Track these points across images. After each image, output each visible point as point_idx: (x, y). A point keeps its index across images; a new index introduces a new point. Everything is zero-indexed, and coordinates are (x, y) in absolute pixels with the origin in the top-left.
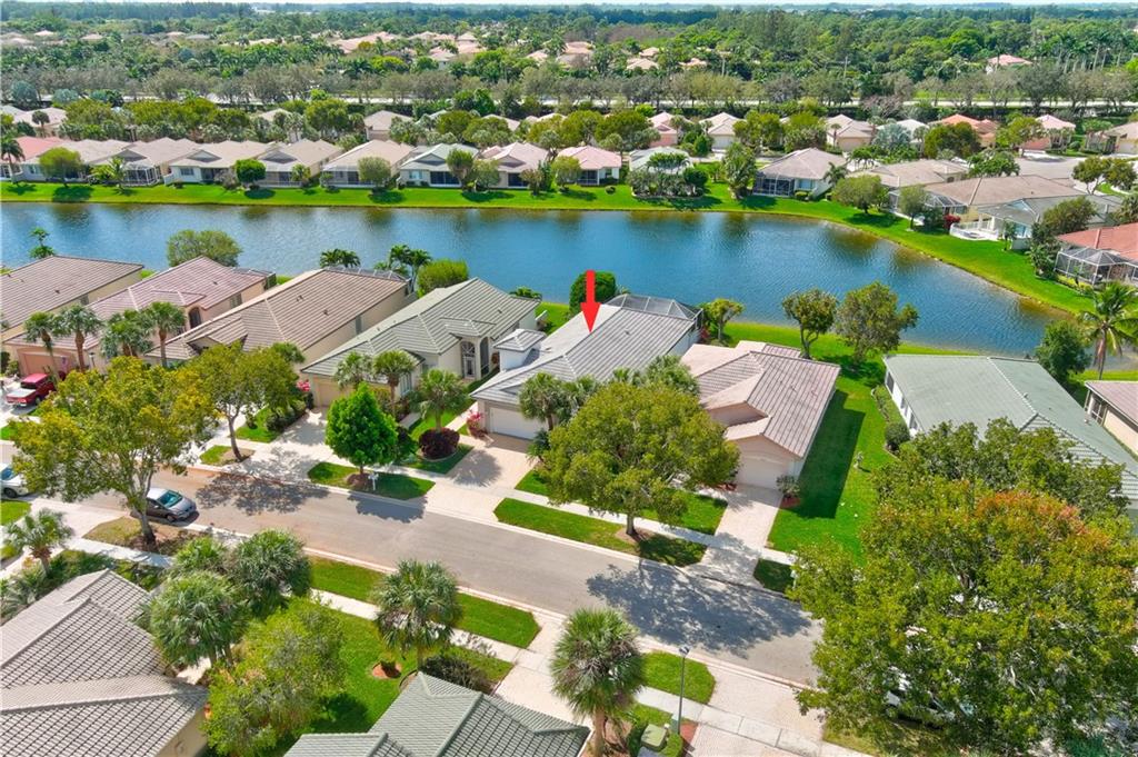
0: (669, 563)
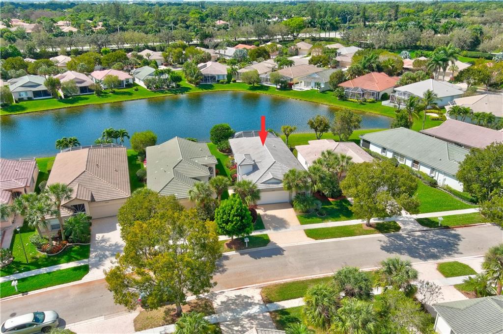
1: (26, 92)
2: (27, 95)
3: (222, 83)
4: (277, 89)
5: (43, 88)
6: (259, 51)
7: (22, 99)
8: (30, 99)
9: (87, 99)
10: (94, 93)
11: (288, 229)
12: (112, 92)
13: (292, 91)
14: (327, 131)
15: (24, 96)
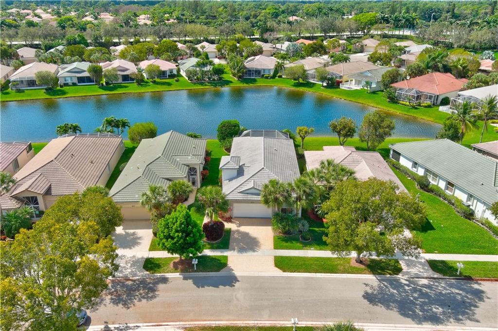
0: (390, 274)
1: (71, 77)
2: (71, 80)
3: (267, 78)
4: (323, 86)
5: (86, 74)
6: (315, 46)
7: (67, 84)
8: (74, 84)
9: (126, 87)
10: (135, 81)
11: (256, 253)
12: (152, 82)
13: (338, 90)
14: (352, 136)
15: (69, 81)
